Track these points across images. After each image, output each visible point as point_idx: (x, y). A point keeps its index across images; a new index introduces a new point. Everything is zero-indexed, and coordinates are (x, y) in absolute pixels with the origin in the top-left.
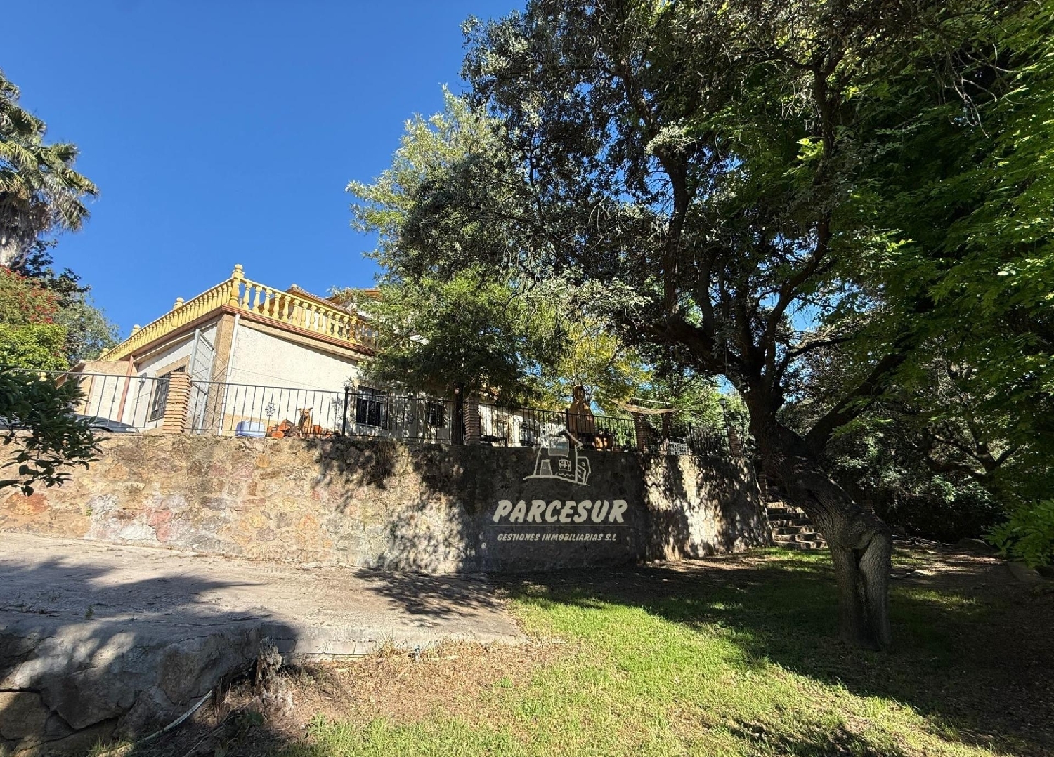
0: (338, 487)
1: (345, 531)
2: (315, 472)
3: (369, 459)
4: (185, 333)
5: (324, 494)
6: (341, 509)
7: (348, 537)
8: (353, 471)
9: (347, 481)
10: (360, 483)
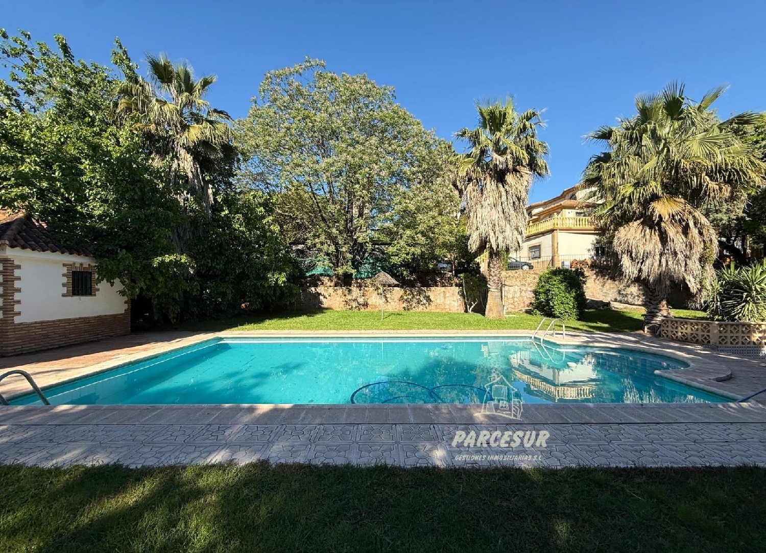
0: (601, 280)
1: (605, 291)
2: (594, 276)
3: (610, 273)
4: (543, 234)
5: (598, 282)
6: (603, 286)
7: (606, 293)
8: (606, 276)
9: (604, 279)
10: (608, 279)
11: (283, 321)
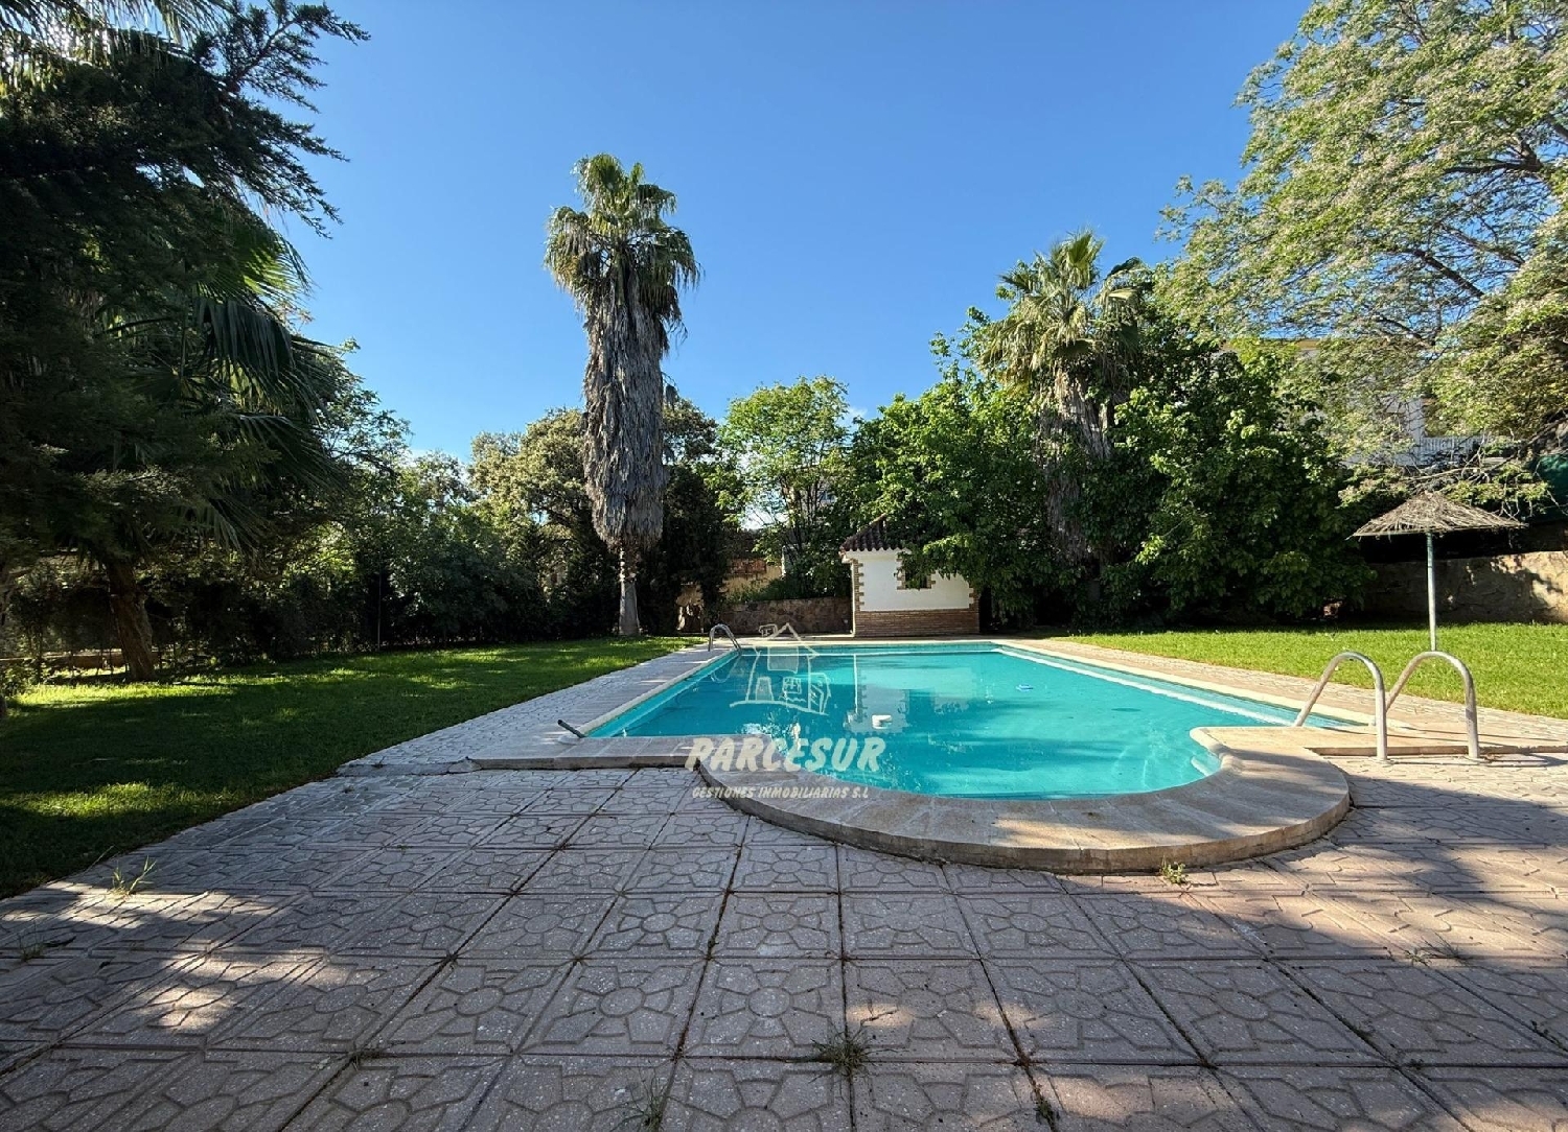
11: (1106, 638)
